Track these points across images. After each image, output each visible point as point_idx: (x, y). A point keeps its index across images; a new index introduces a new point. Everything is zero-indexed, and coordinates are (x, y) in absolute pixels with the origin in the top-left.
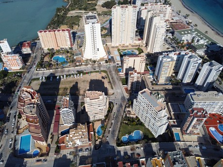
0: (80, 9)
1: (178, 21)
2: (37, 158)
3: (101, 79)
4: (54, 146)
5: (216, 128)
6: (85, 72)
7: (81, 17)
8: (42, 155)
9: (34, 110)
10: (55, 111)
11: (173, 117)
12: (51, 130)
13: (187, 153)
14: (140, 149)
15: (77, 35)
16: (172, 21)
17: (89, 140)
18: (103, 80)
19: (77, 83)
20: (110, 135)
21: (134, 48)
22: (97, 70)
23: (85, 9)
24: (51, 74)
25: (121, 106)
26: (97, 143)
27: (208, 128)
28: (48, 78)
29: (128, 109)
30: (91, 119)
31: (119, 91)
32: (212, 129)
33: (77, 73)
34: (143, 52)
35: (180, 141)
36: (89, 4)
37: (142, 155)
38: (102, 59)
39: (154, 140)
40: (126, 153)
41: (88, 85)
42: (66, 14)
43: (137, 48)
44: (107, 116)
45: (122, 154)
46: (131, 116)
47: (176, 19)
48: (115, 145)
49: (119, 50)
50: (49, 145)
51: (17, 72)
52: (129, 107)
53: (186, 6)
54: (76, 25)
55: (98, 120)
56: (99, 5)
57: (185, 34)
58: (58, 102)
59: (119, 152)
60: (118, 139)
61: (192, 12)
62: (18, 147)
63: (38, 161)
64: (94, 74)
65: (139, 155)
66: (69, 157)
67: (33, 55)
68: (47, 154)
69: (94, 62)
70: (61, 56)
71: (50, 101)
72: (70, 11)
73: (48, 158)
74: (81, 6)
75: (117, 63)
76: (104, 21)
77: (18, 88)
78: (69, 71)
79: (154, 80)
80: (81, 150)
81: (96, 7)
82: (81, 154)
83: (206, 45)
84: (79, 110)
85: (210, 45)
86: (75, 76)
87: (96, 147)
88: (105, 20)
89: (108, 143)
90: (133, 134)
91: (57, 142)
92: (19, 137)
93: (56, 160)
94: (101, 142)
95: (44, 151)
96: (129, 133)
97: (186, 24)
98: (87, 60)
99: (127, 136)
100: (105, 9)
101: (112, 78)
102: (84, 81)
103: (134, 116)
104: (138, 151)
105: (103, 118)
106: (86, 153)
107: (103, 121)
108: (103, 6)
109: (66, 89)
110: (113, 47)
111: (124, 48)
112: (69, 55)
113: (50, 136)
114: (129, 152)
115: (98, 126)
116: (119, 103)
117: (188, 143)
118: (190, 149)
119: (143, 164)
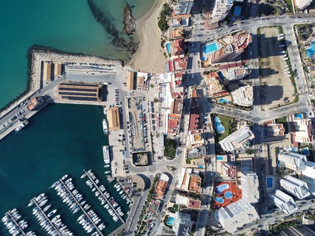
2: (200, 61)
3: (284, 96)
4: (209, 69)
5: (229, 190)
6: (295, 78)
8: (202, 63)
9: (229, 52)
10: (240, 61)
11: (237, 159)
12: (222, 64)
13: (208, 161)
14: (209, 130)
17: (214, 94)
18: (282, 99)
19: (278, 72)
20: (220, 108)
22: (299, 91)
25: (248, 117)
26: (213, 100)
27: (229, 183)
28: (283, 41)
29: (245, 123)
30: (233, 93)
31: (268, 116)
32: (228, 187)
33: (293, 70)
35: (217, 158)
37: (205, 131)
39: (217, 141)
40: (206, 120)
41: (274, 85)
44: (237, 105)
45: (206, 118)
46: (238, 126)
48: (212, 112)
50: (210, 66)
52: (248, 124)
55: (232, 99)
58: (251, 61)
59: (207, 115)
60: (217, 115)
62: (208, 44)
63: (199, 62)
64: (292, 88)
65: (205, 128)
66: (202, 81)
68: (203, 67)
71: (251, 53)
73: (201, 68)
75: (312, 113)
77: (268, 17)
79: (284, 151)
80: (207, 89)
82: (204, 89)
84: (242, 81)
86: (288, 69)
87: (209, 100)
89: (213, 107)
90: (221, 126)
91: (212, 71)
92: (215, 42)
93: (199, 73)
94: (213, 102)
95: (206, 64)
96: (222, 123)
99: (219, 121)
101: (286, 108)
102: (280, 80)
103: (238, 128)
104: (208, 128)
105: (235, 102)
106: (205, 93)
107: (231, 103)
109: (268, 63)
113: (217, 64)
114: (206, 122)
115: (227, 99)
116: (252, 115)
117: (214, 164)
118: (211, 165)
119: (200, 131)
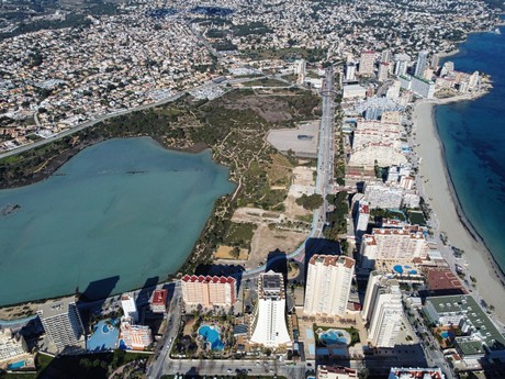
0: (256, 206)
1: (439, 264)
7: (256, 226)
15: (244, 274)
16: (426, 262)
21: (344, 326)
23: (265, 207)
24: (193, 369)
34: (359, 341)
36: (274, 191)
38: (282, 348)
42: (229, 215)
43: (349, 326)
47: (436, 256)
49: (315, 328)
51: (140, 356)
53: (463, 219)
54: (245, 247)
56: (292, 197)
57: (446, 309)
61: (473, 237)
67: (167, 317)
69: (268, 352)
70: (212, 328)
72: (236, 207)
74: (258, 197)
76: (296, 244)
78: (223, 367)
81: (286, 203)
83: (484, 346)
85: (492, 349)
88: (298, 240)
97: (455, 273)
98: (256, 346)
100: (301, 210)
108: (298, 201)
110: (305, 318)
111: (325, 325)
112: (226, 325)
